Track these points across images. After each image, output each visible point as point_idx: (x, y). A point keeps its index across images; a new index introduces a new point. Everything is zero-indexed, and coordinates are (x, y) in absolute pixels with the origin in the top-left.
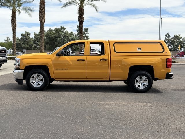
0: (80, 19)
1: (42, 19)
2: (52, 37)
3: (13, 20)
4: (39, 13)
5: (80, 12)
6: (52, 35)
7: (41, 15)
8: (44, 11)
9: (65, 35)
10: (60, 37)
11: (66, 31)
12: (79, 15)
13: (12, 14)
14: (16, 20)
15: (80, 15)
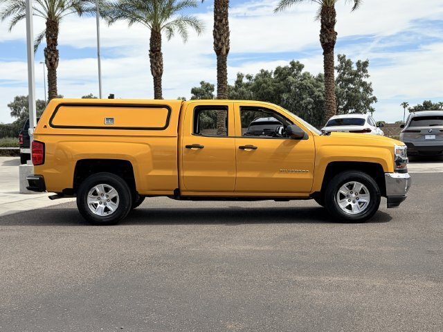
0: (324, 36)
1: (220, 44)
2: (269, 92)
3: (154, 53)
4: (214, 31)
5: (324, 19)
6: (269, 86)
7: (218, 37)
8: (227, 24)
9: (301, 84)
10: (289, 91)
11: (304, 74)
12: (322, 26)
13: (151, 39)
14: (161, 54)
15: (325, 27)
